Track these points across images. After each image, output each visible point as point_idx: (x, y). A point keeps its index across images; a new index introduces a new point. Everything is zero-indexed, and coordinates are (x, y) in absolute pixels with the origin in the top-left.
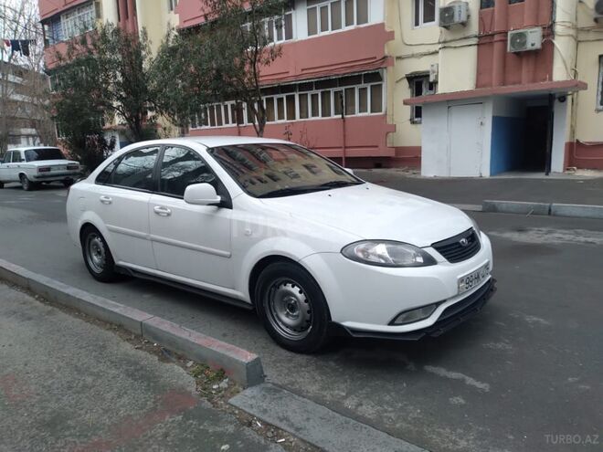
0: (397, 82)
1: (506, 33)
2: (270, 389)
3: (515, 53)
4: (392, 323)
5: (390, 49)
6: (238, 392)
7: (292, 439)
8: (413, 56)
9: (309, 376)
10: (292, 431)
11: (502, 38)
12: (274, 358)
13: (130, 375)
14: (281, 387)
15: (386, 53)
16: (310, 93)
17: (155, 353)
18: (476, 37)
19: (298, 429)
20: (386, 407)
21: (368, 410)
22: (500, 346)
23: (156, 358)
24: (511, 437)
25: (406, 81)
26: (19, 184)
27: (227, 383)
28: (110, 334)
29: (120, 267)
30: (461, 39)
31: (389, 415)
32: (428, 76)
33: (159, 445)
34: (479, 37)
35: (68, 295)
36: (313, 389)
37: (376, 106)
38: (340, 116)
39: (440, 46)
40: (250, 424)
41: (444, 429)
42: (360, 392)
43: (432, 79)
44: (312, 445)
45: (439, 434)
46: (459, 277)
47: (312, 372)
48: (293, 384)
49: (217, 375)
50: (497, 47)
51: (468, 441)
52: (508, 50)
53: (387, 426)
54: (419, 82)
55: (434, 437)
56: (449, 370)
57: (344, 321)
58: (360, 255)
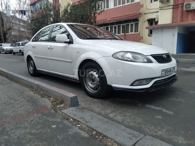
0: (144, 22)
1: (183, 4)
2: (81, 108)
3: (186, 11)
4: (132, 85)
5: (142, 11)
6: (67, 108)
7: (83, 125)
8: (150, 13)
9: (97, 106)
10: (84, 122)
11: (182, 6)
12: (85, 99)
13: (28, 101)
14: (85, 108)
15: (141, 12)
16: (114, 26)
17: (41, 95)
18: (172, 6)
19: (86, 122)
20: (127, 118)
21: (119, 118)
22: (178, 100)
23: (40, 96)
24: (182, 132)
25: (147, 21)
26: (20, 54)
27: (64, 105)
28: (27, 89)
29: (38, 70)
30: (167, 6)
31: (127, 120)
32: (155, 20)
33: (28, 124)
34: (173, 6)
35: (17, 77)
36: (98, 110)
37: (136, 30)
38: (124, 34)
39: (160, 9)
40: (68, 119)
41: (151, 127)
42: (117, 112)
43: (156, 20)
44: (91, 128)
45: (149, 129)
46: (162, 69)
47: (99, 105)
48: (90, 108)
49: (61, 102)
50: (180, 9)
51: (162, 132)
52: (184, 10)
53: (126, 124)
54: (152, 22)
55: (147, 129)
56: (156, 106)
57: (113, 84)
58: (120, 57)
